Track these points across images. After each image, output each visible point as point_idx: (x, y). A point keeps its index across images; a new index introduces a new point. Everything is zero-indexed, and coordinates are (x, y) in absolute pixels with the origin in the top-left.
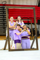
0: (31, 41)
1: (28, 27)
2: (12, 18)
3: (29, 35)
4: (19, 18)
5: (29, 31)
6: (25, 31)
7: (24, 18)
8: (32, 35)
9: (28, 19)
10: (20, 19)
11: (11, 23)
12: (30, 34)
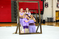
1: (34, 16)
2: (22, 9)
4: (27, 9)
10: (28, 10)
11: (21, 13)
12: (35, 21)
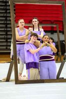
0: (58, 65)
3: (54, 54)
4: (35, 21)
5: (53, 45)
6: (46, 45)
7: (44, 21)
8: (60, 53)
9: (52, 23)
10: (37, 23)
11: (20, 31)
